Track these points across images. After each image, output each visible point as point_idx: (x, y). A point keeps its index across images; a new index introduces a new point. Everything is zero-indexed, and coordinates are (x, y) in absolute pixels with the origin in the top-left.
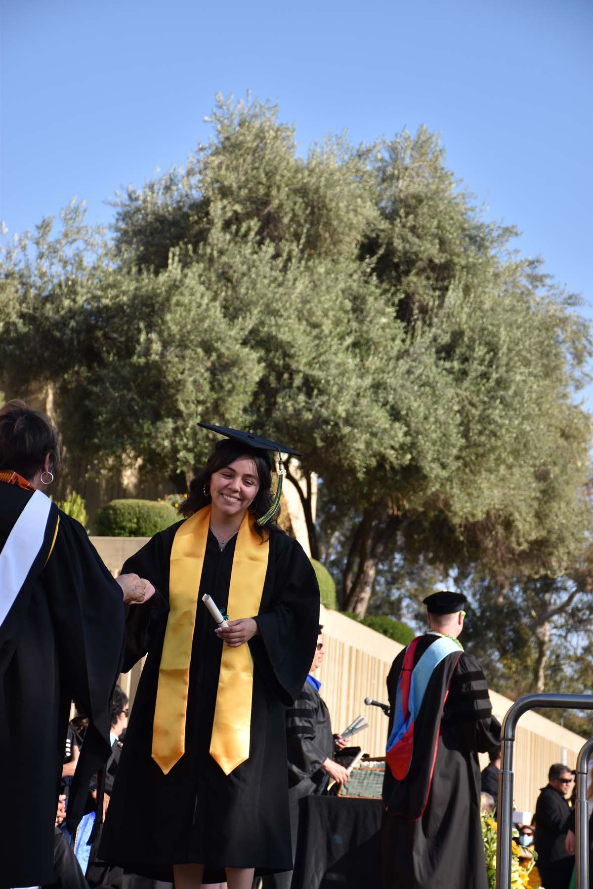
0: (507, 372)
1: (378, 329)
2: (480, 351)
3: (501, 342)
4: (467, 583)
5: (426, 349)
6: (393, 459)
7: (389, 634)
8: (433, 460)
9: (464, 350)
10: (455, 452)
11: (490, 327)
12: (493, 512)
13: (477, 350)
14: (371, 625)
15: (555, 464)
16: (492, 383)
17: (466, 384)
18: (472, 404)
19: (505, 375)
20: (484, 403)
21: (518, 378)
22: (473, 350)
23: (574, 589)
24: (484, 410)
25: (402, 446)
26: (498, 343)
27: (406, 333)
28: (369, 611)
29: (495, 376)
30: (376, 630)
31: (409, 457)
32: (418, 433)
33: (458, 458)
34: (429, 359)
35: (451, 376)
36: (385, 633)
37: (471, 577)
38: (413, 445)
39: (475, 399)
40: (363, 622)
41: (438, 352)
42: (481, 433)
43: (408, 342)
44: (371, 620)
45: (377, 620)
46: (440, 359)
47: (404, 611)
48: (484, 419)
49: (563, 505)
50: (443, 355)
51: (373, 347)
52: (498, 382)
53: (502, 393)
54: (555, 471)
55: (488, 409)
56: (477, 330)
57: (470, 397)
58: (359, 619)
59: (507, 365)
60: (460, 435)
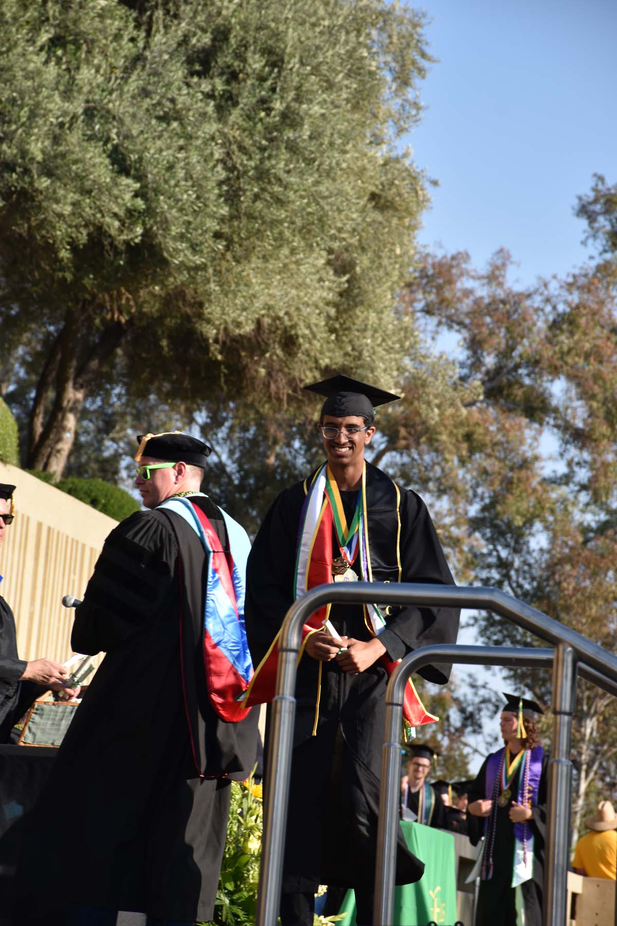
0: (298, 99)
1: (93, 19)
2: (256, 63)
3: (288, 50)
4: (222, 433)
5: (171, 55)
6: (113, 232)
7: (100, 506)
8: (182, 237)
9: (229, 59)
10: (212, 225)
11: (273, 25)
12: (267, 321)
13: (250, 61)
14: (70, 492)
15: (363, 249)
16: (275, 118)
17: (235, 115)
18: (242, 149)
19: (294, 105)
20: (263, 149)
21: (316, 109)
22: (245, 61)
23: (382, 447)
24: (262, 161)
25: (130, 212)
26: (284, 51)
27: (138, 27)
28: (69, 471)
29: (278, 106)
30: (81, 499)
31: (139, 230)
32: (157, 191)
33: (218, 235)
34: (177, 72)
35: (212, 103)
36: (94, 503)
37: (227, 424)
38: (150, 211)
39: (248, 142)
40: (59, 486)
41: (190, 61)
42: (256, 197)
43: (141, 44)
44: (73, 483)
45: (82, 483)
46: (192, 74)
47: (124, 474)
48: (262, 175)
49: (373, 316)
50: (197, 67)
51: (84, 47)
52: (284, 115)
53: (290, 134)
54: (363, 262)
55: (269, 157)
56: (252, 28)
57: (239, 138)
58: (53, 482)
59: (298, 88)
60: (222, 199)
